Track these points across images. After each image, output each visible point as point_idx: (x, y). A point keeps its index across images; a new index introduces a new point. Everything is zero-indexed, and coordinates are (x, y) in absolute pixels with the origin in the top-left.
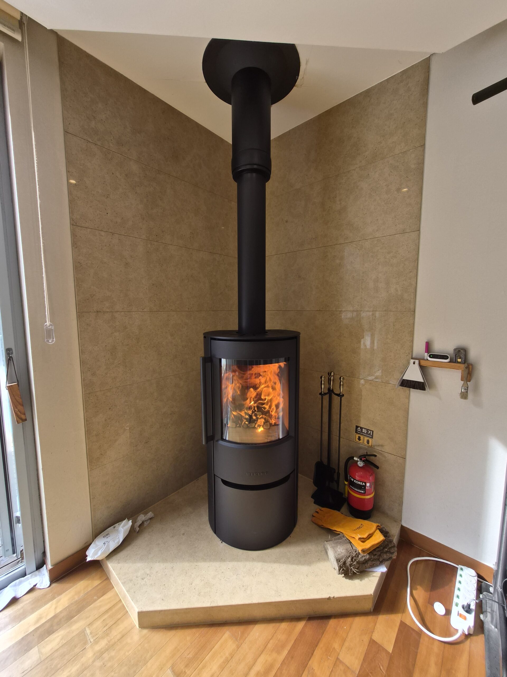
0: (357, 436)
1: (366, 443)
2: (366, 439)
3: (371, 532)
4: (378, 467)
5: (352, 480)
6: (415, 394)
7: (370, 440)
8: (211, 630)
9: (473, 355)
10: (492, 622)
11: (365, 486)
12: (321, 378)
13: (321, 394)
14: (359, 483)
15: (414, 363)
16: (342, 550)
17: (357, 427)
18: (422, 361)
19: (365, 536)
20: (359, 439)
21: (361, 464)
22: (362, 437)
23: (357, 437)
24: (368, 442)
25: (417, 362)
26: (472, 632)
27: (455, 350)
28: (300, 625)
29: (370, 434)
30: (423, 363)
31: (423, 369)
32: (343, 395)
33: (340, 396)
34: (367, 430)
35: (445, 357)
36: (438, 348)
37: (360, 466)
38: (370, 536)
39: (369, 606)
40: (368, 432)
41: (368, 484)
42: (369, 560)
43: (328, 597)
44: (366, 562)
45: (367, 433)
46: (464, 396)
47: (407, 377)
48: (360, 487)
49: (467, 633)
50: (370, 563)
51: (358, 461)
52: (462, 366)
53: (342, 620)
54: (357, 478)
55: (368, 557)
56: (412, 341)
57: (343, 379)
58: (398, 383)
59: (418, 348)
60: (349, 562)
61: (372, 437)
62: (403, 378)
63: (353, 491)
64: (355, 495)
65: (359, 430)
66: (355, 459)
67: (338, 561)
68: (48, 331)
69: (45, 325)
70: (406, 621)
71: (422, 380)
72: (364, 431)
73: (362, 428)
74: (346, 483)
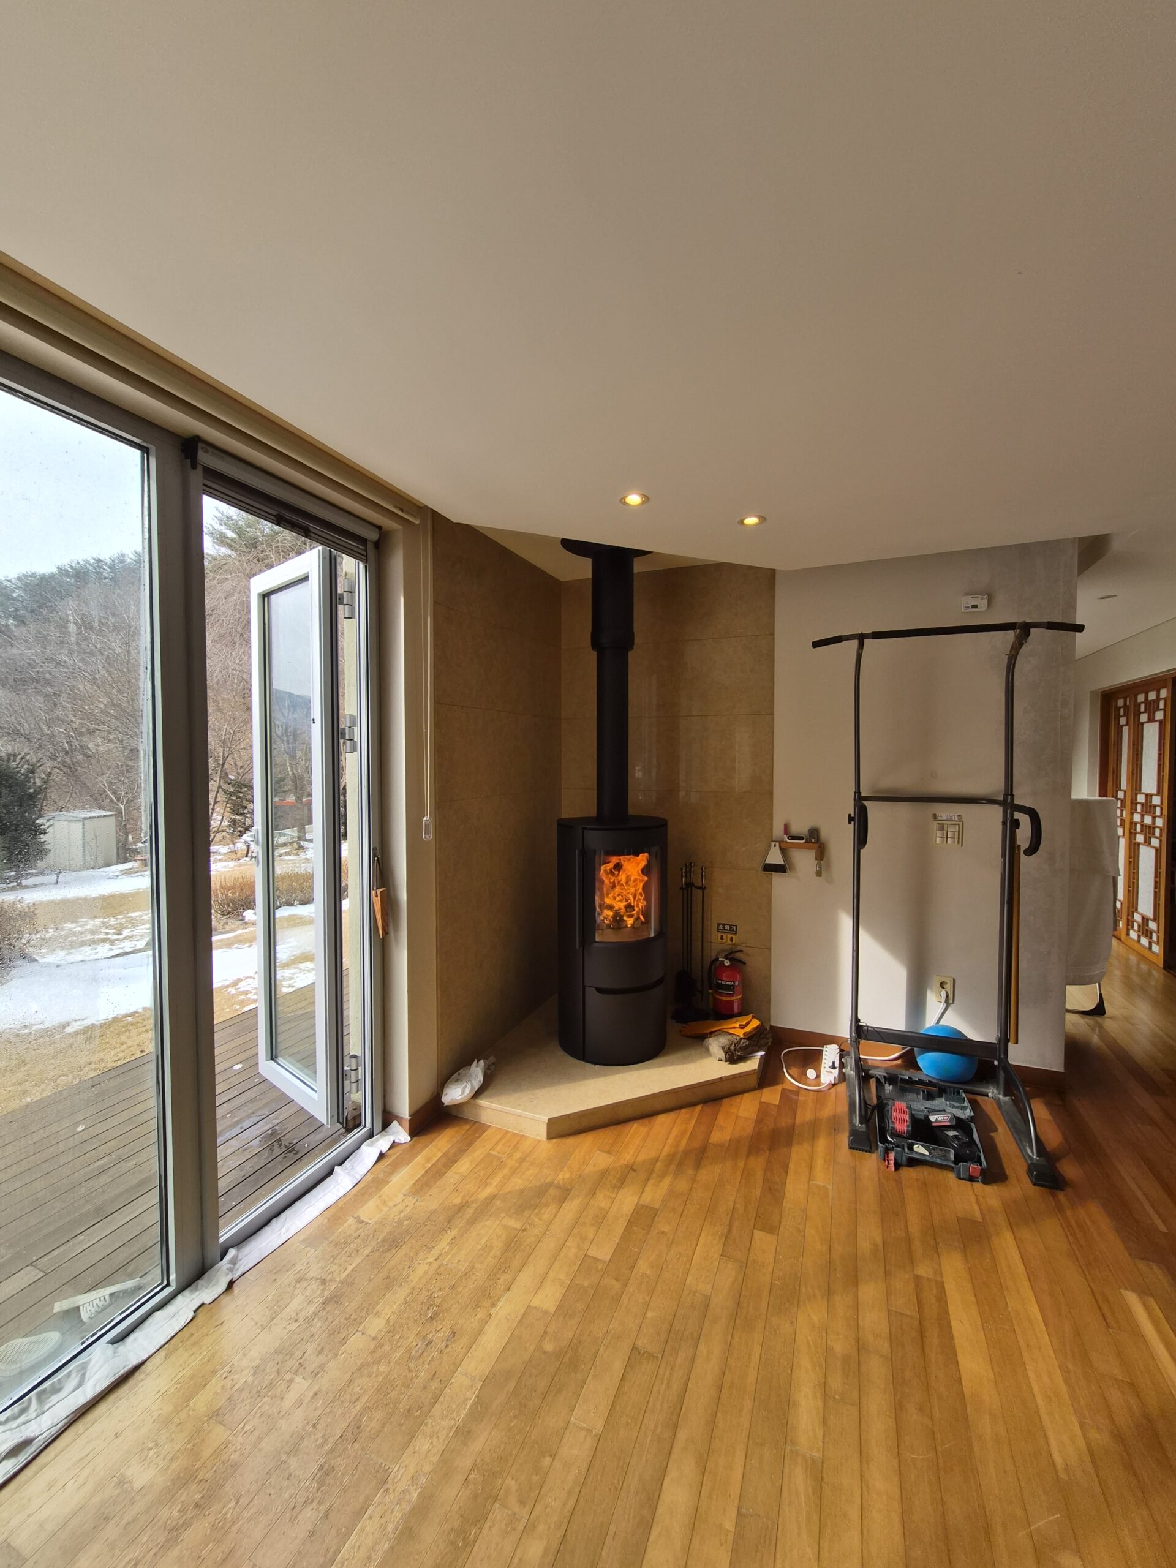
0: (719, 935)
1: (729, 941)
2: (729, 936)
3: (749, 1020)
4: (744, 963)
5: (720, 982)
6: (777, 878)
7: (734, 937)
8: (619, 1127)
9: (824, 834)
10: (851, 1070)
11: (733, 986)
12: (682, 869)
13: (681, 888)
14: (728, 983)
15: (775, 846)
16: (724, 1040)
17: (719, 925)
18: (782, 844)
19: (744, 1023)
20: (722, 938)
21: (727, 963)
22: (724, 935)
23: (719, 937)
24: (732, 939)
25: (777, 844)
26: (837, 1082)
27: (809, 830)
28: (699, 1108)
29: (733, 930)
30: (783, 845)
31: (783, 851)
32: (705, 888)
33: (703, 888)
34: (731, 926)
35: (801, 838)
36: (795, 829)
37: (727, 965)
38: (748, 1023)
39: (753, 1081)
40: (731, 928)
41: (737, 983)
42: (749, 1045)
43: (720, 1077)
44: (746, 1047)
45: (730, 930)
46: (819, 874)
47: (770, 860)
48: (728, 988)
49: (833, 1082)
50: (750, 1049)
51: (723, 961)
52: (816, 846)
53: (733, 1098)
54: (724, 979)
55: (748, 1043)
56: (772, 824)
57: (705, 869)
58: (761, 867)
59: (778, 831)
60: (732, 1047)
61: (736, 934)
62: (767, 862)
63: (721, 994)
64: (724, 998)
65: (721, 928)
66: (721, 959)
67: (723, 1048)
68: (427, 826)
69: (425, 819)
70: (786, 1086)
71: (783, 863)
72: (727, 927)
73: (724, 925)
74: (710, 991)
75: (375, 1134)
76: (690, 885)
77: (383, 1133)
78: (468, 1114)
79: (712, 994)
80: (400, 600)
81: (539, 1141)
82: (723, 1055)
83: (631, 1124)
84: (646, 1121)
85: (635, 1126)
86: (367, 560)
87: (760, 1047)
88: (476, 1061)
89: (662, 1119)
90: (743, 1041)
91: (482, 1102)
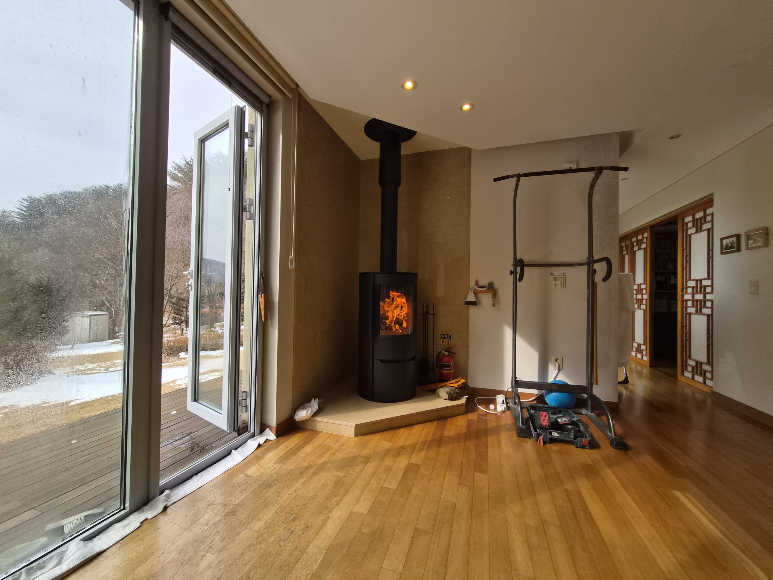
0: (442, 340)
1: (447, 343)
2: (447, 341)
4: (455, 354)
5: (443, 363)
6: (472, 309)
7: (449, 341)
8: (394, 431)
9: (496, 285)
11: (450, 365)
12: (423, 304)
13: (423, 314)
14: (447, 364)
15: (471, 292)
16: (447, 389)
17: (441, 335)
19: (457, 381)
20: (443, 342)
21: (446, 353)
22: (444, 340)
25: (472, 291)
26: (505, 410)
27: (488, 284)
28: (435, 422)
29: (449, 337)
30: (475, 291)
31: (476, 294)
32: (435, 314)
34: (448, 335)
35: (484, 287)
36: (481, 283)
38: (459, 381)
39: (463, 409)
41: (452, 364)
43: (446, 406)
44: (458, 393)
46: (494, 305)
47: (469, 299)
48: (447, 366)
50: (461, 394)
52: (492, 291)
53: (453, 418)
54: (445, 362)
55: (459, 391)
56: (469, 281)
57: (435, 304)
58: (464, 303)
59: (472, 284)
60: (452, 392)
61: (450, 339)
62: (467, 300)
63: (443, 370)
64: (445, 372)
65: (443, 337)
66: (443, 352)
67: (447, 393)
68: (292, 261)
69: (290, 257)
70: (480, 412)
71: (475, 300)
72: (446, 336)
73: (444, 335)
74: (437, 369)
75: (255, 435)
76: (428, 313)
77: (260, 435)
78: (309, 426)
79: (438, 371)
80: (280, 136)
81: (350, 438)
82: (447, 396)
83: (400, 429)
84: (408, 428)
85: (402, 430)
86: (262, 113)
87: (465, 394)
88: (314, 398)
89: (416, 427)
90: (457, 390)
91: (318, 419)
